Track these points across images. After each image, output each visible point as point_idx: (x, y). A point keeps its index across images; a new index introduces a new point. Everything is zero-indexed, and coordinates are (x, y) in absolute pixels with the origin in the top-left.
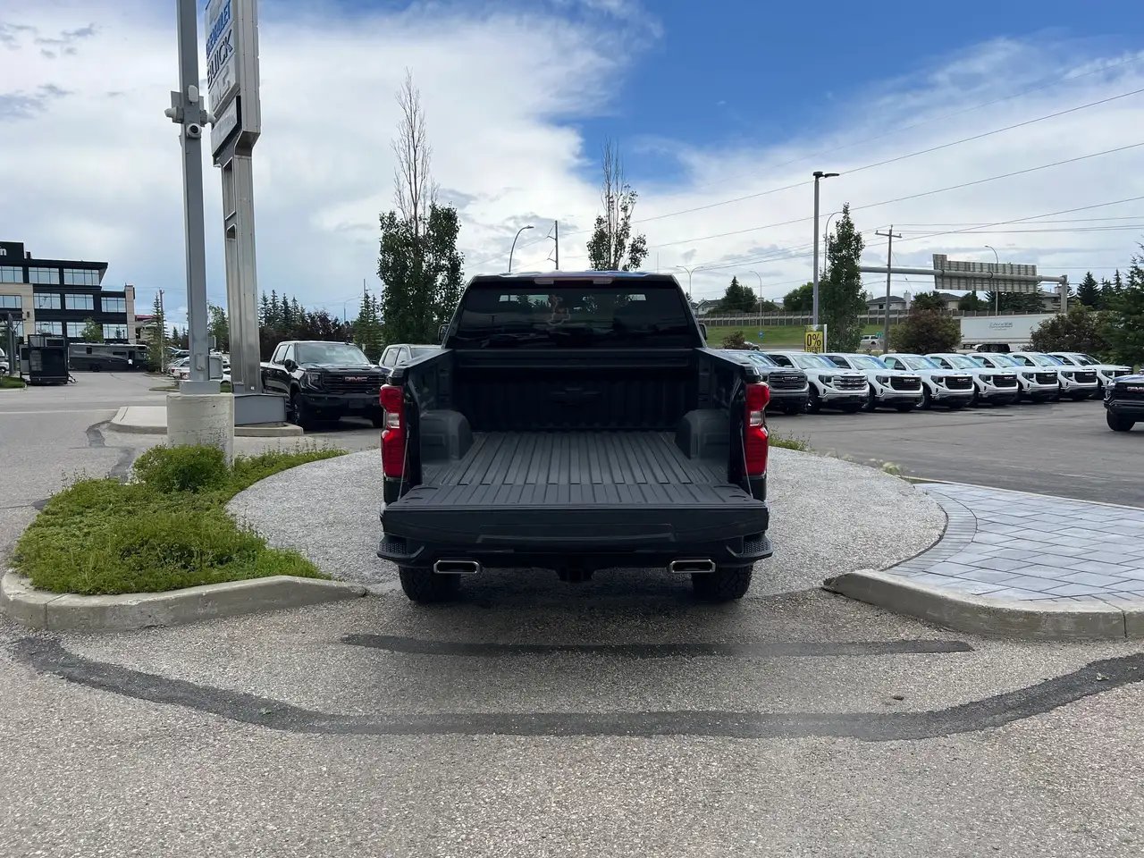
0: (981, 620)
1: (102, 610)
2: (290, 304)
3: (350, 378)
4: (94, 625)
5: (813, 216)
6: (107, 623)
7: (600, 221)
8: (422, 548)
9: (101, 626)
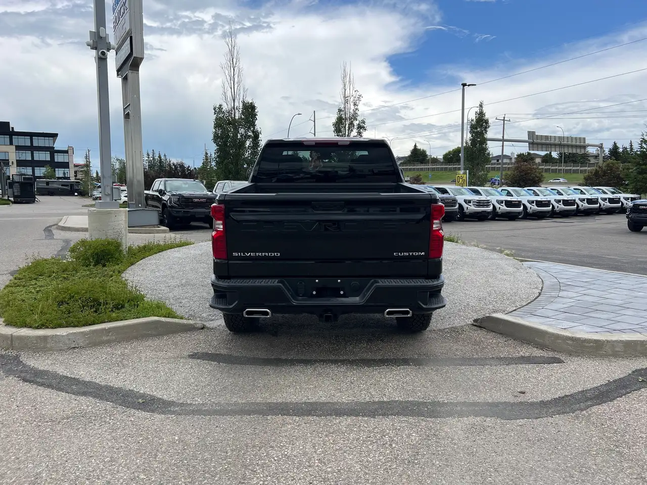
0: (568, 344)
1: (45, 338)
2: (163, 157)
3: (196, 200)
4: (40, 347)
5: (461, 109)
6: (48, 346)
7: (340, 110)
8: (237, 302)
9: (45, 347)
